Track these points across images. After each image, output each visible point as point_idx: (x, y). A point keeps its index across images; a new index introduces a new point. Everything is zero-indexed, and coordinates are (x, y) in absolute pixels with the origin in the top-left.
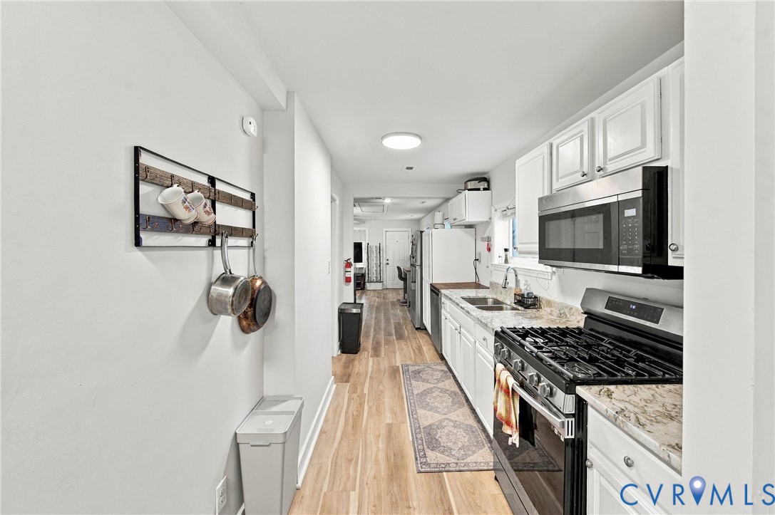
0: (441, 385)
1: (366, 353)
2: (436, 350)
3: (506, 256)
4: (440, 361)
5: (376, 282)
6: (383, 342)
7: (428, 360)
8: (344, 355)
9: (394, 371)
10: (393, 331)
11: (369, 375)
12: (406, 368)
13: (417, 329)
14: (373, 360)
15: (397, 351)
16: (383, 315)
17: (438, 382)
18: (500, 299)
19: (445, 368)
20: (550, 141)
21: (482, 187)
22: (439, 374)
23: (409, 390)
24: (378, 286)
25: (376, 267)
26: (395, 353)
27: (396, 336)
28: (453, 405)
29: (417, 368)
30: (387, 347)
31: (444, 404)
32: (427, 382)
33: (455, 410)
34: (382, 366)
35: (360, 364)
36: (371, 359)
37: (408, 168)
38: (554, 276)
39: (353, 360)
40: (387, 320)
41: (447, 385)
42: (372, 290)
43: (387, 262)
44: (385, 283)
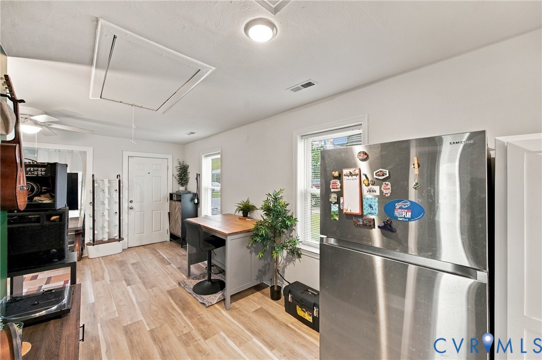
5: (110, 241)
42: (101, 258)
43: (131, 205)
44: (127, 239)
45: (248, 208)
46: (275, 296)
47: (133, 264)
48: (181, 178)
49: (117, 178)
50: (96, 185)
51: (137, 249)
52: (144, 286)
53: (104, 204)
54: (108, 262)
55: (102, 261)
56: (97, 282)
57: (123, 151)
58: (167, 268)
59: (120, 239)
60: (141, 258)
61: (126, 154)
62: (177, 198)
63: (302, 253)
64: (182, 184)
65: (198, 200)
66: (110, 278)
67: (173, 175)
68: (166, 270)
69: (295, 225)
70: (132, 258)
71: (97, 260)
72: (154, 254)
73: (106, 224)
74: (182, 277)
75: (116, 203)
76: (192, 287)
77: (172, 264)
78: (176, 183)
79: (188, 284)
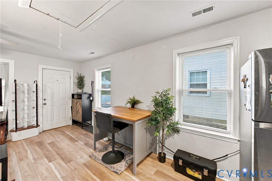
5: (29, 128)
42: (22, 141)
43: (44, 102)
44: (42, 125)
45: (135, 102)
46: (163, 160)
47: (50, 144)
48: (79, 84)
49: (34, 83)
50: (17, 88)
51: (50, 131)
52: (63, 161)
53: (24, 102)
54: (29, 143)
55: (24, 143)
56: (22, 162)
57: (38, 65)
58: (76, 145)
59: (37, 125)
60: (54, 139)
61: (41, 67)
62: (77, 97)
63: (180, 130)
64: (80, 88)
65: (93, 98)
66: (33, 156)
67: (74, 82)
68: (77, 146)
69: (174, 112)
70: (48, 139)
71: (20, 142)
72: (64, 135)
73: (26, 116)
74: (91, 151)
75: (34, 101)
76: (101, 158)
77: (79, 142)
78: (76, 87)
79: (97, 156)
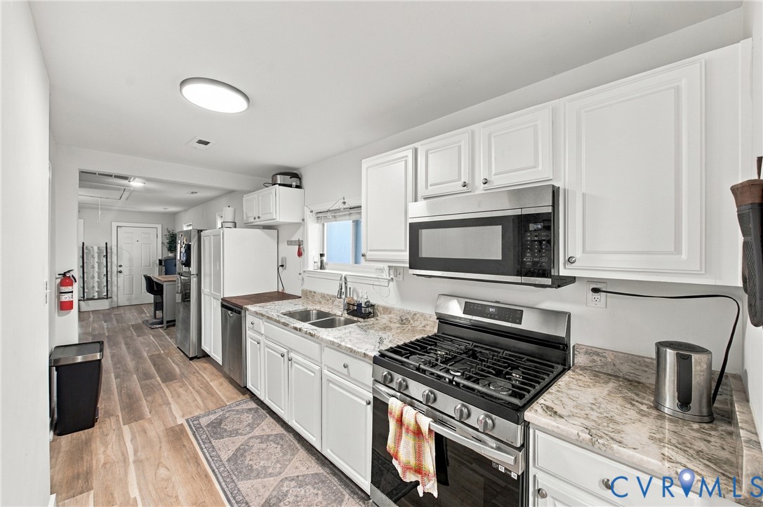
0: (257, 432)
1: (113, 419)
2: (232, 382)
3: (322, 262)
4: (241, 397)
5: (99, 299)
6: (139, 391)
7: (225, 400)
8: (65, 439)
9: (176, 435)
10: (153, 370)
11: (131, 458)
12: (194, 423)
13: (191, 359)
14: (131, 429)
15: (170, 400)
16: (123, 347)
17: (253, 429)
18: (325, 309)
19: (253, 405)
20: (416, 145)
21: (294, 184)
22: (248, 418)
23: (214, 457)
24: (104, 305)
25: (99, 277)
26: (168, 404)
27: (160, 377)
28: (284, 455)
29: (213, 417)
30: (149, 399)
31: (273, 457)
32: (237, 434)
33: (290, 461)
34: (152, 433)
35: (105, 444)
36: (126, 429)
37: (200, 142)
38: (391, 283)
39: (88, 442)
40: (136, 355)
41: (265, 427)
42: (90, 312)
43: (120, 269)
44: (116, 298)
48: (169, 246)
50: (85, 251)
53: (94, 267)
57: (112, 222)
59: (108, 297)
61: (114, 225)
62: (166, 263)
64: (171, 251)
67: (162, 243)
73: (96, 285)
78: (165, 250)
